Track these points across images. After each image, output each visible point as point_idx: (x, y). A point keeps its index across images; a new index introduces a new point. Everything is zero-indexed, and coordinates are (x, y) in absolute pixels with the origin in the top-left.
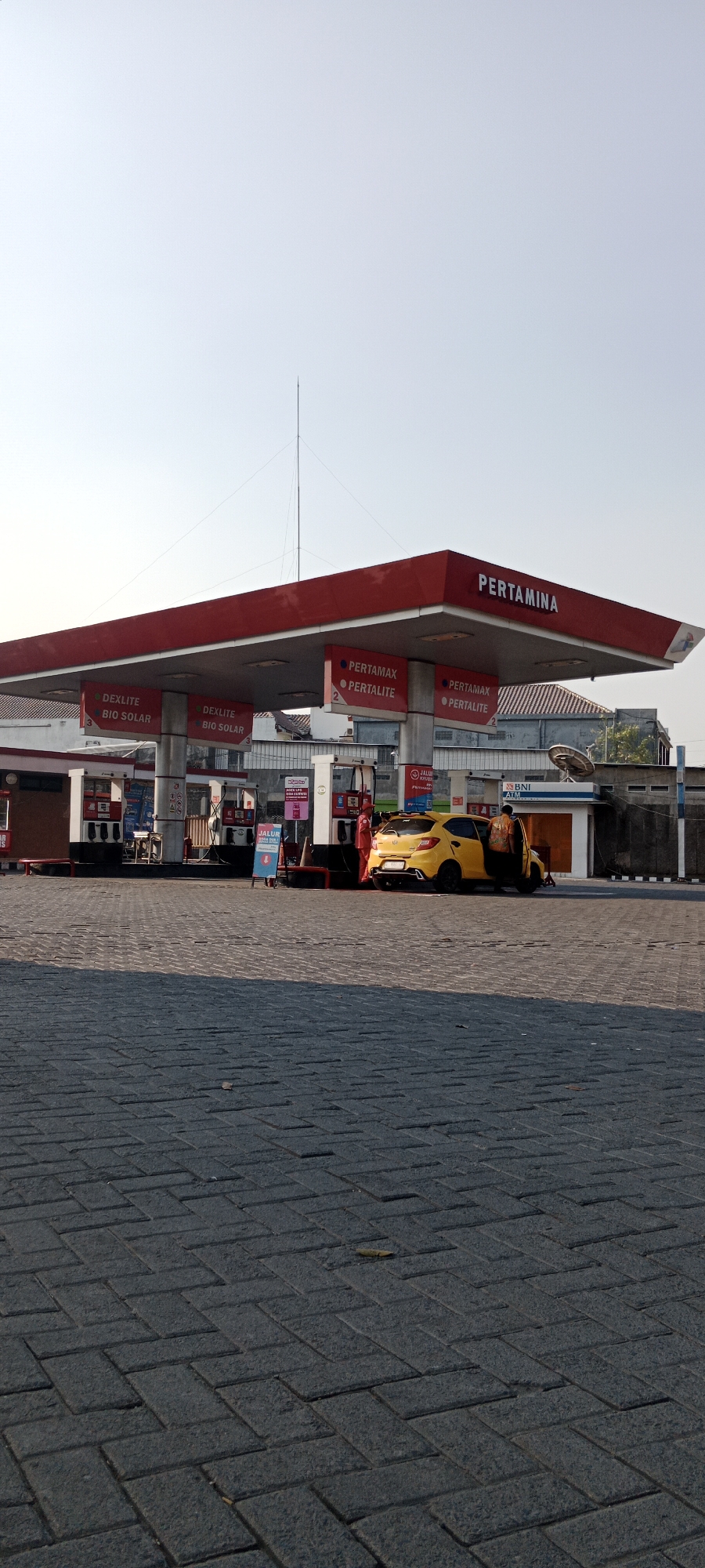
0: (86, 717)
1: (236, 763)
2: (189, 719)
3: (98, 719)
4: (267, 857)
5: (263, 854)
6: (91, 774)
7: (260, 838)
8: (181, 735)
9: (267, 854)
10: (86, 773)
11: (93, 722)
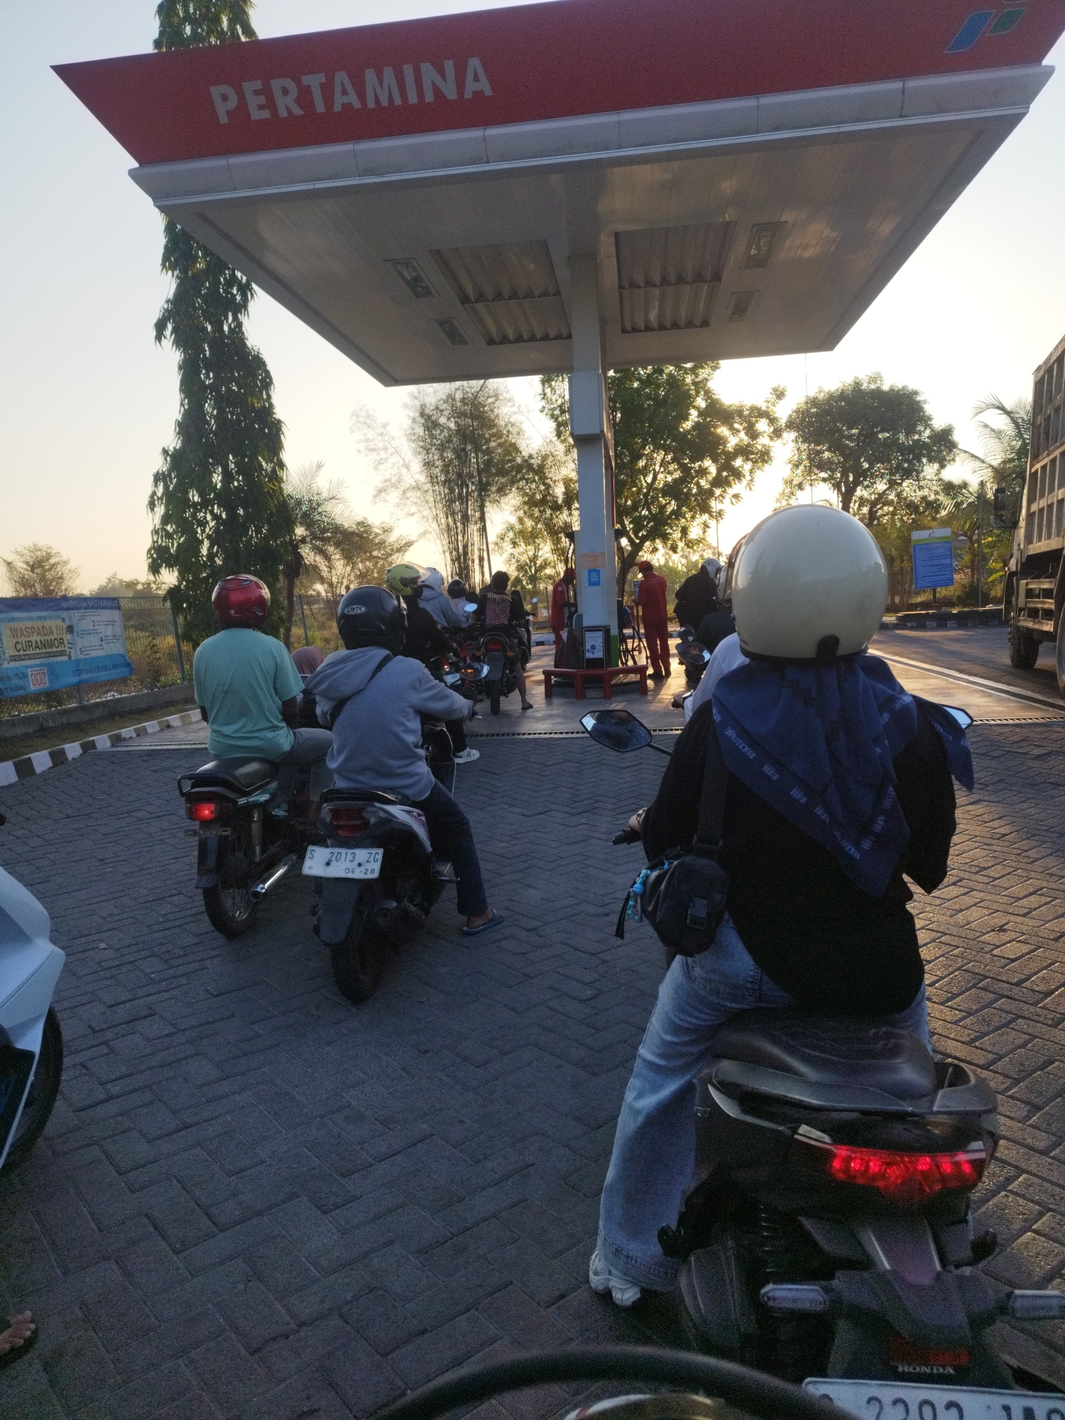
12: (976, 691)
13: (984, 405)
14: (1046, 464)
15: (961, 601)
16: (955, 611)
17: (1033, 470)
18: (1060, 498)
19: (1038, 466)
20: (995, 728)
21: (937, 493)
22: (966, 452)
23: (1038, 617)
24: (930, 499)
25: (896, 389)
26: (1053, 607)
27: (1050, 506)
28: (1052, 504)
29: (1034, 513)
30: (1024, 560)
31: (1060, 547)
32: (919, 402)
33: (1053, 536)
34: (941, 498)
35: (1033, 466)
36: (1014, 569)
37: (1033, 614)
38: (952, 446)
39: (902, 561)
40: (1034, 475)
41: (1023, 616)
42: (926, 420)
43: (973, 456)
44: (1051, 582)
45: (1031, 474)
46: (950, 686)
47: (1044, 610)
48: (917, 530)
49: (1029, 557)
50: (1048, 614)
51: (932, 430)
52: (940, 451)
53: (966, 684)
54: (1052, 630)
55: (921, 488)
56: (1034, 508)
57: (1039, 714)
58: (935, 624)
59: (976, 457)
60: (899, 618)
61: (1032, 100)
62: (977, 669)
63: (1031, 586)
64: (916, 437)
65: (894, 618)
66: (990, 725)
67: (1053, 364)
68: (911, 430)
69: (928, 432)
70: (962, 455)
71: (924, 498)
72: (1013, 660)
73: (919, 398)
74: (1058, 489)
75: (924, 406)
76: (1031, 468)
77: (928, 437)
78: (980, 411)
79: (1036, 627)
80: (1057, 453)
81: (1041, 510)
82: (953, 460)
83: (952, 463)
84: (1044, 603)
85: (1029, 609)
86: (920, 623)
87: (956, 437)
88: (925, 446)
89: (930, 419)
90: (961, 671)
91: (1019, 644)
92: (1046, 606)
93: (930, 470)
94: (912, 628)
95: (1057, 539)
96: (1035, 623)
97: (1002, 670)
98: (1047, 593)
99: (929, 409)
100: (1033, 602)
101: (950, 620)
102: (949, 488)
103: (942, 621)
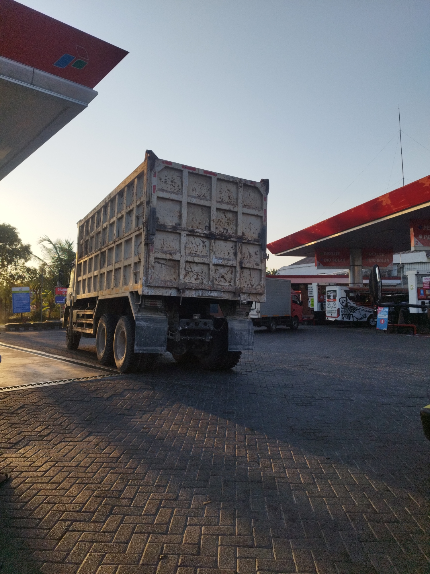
0: (317, 262)
1: (400, 273)
2: (363, 259)
3: (323, 263)
4: (382, 320)
5: (381, 319)
6: (321, 284)
7: (379, 312)
8: (359, 266)
9: (383, 319)
10: (318, 284)
11: (321, 264)
12: (60, 362)
13: (42, 239)
14: (86, 261)
15: (33, 319)
16: (32, 323)
17: (79, 263)
18: (95, 275)
19: (82, 261)
20: (80, 384)
21: (23, 272)
22: (36, 256)
23: (83, 326)
24: (20, 274)
25: (6, 225)
26: (92, 322)
27: (90, 279)
28: (91, 277)
29: (80, 281)
30: (75, 301)
31: (96, 296)
32: (16, 232)
33: (92, 291)
34: (25, 274)
35: (79, 261)
36: (69, 305)
37: (81, 325)
38: (30, 253)
39: (6, 300)
40: (79, 265)
41: (75, 326)
42: (19, 241)
43: (39, 258)
44: (91, 311)
45: (78, 265)
46: (46, 360)
47: (86, 324)
48: (14, 287)
49: (78, 300)
50: (89, 326)
51: (22, 245)
52: (25, 255)
53: (53, 359)
54: (92, 332)
55: (16, 269)
56: (80, 279)
57: (96, 374)
58: (23, 329)
59: (40, 259)
60: (6, 326)
61: (89, 103)
62: (54, 351)
63: (79, 313)
64: (14, 247)
65: (4, 326)
66: (78, 382)
67: (89, 219)
68: (12, 244)
69: (20, 246)
70: (34, 257)
71: (17, 274)
72: (68, 345)
73: (15, 231)
74: (94, 271)
75: (17, 235)
76: (78, 262)
77: (20, 248)
78: (41, 241)
79: (83, 331)
80: (93, 256)
81: (84, 280)
82: (30, 259)
83: (29, 260)
84: (87, 320)
85: (78, 323)
86: (16, 328)
87: (32, 249)
88: (18, 251)
89: (20, 240)
90: (48, 352)
91: (72, 339)
92: (88, 322)
93: (21, 262)
94: (13, 331)
95: (94, 292)
96: (82, 329)
97: (65, 351)
98: (90, 316)
99: (20, 236)
100: (81, 320)
101: (30, 327)
102: (28, 270)
103: (27, 328)
